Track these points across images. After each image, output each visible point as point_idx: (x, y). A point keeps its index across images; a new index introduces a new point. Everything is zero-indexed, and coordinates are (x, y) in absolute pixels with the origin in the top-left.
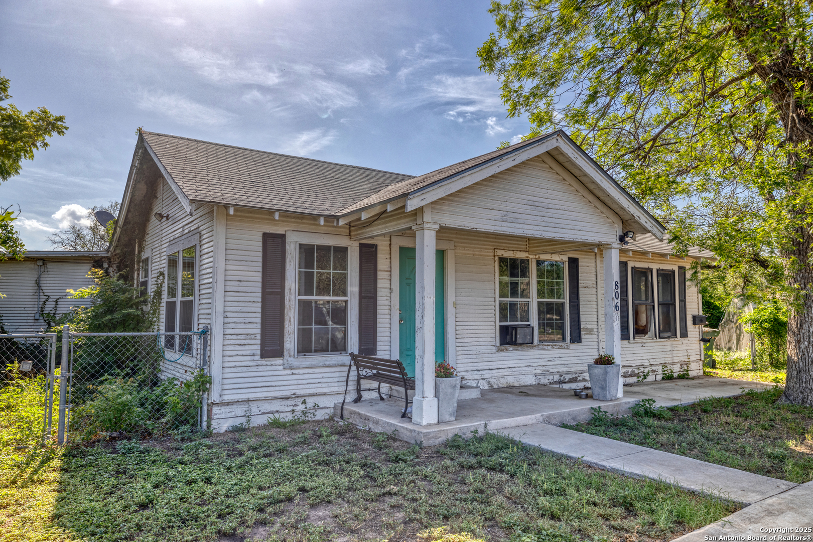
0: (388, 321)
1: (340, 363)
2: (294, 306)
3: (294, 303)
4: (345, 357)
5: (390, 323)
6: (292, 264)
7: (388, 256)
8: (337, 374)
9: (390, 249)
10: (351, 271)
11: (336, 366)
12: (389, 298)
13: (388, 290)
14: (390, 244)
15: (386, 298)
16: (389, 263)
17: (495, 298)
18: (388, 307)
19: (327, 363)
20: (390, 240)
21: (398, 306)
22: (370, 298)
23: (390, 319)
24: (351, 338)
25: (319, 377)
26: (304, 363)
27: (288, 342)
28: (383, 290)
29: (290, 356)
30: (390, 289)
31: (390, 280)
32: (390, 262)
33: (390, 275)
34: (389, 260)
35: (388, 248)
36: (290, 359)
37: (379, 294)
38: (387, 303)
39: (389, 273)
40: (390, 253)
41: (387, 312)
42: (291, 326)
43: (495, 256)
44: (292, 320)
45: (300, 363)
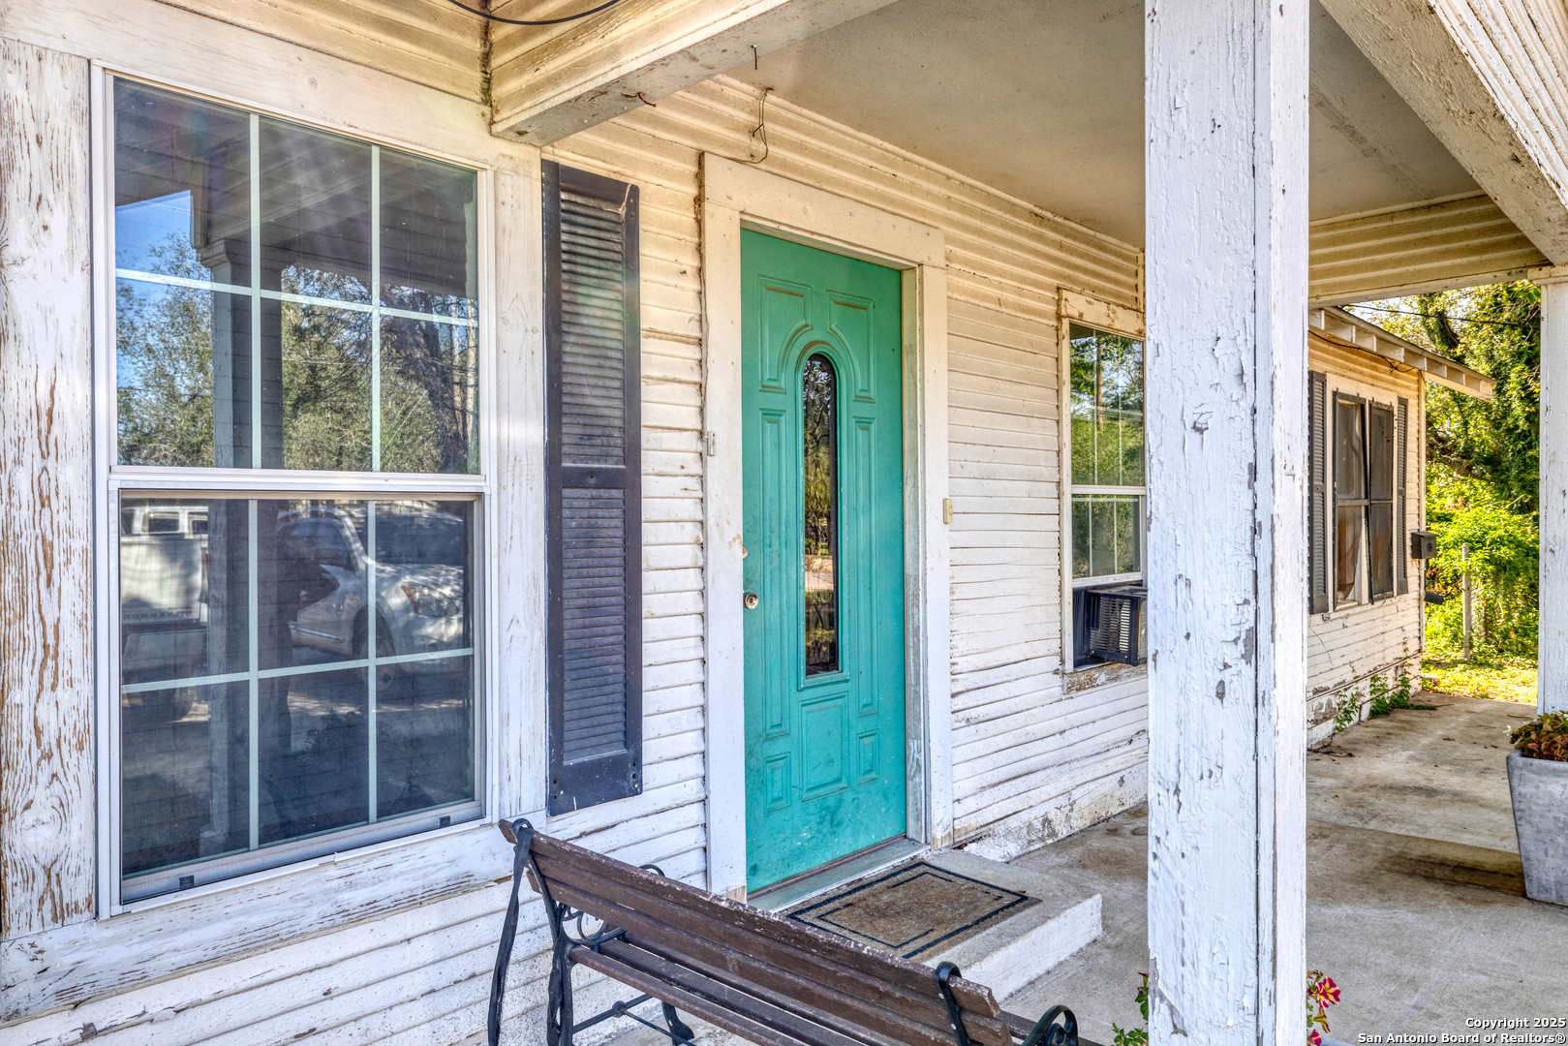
0: (691, 600)
1: (441, 877)
2: (79, 544)
3: (81, 520)
4: (469, 839)
5: (703, 616)
6: (58, 220)
7: (690, 262)
8: (426, 949)
9: (699, 222)
10: (501, 318)
11: (413, 901)
12: (693, 483)
13: (690, 441)
14: (699, 200)
15: (679, 482)
16: (692, 297)
17: (1059, 484)
18: (691, 531)
19: (356, 898)
20: (700, 179)
21: (736, 528)
22: (608, 480)
23: (703, 593)
24: (505, 719)
25: (305, 996)
26: (181, 940)
27: (43, 810)
28: (669, 439)
29: (60, 914)
30: (701, 433)
31: (701, 388)
32: (701, 294)
33: (701, 363)
34: (691, 284)
35: (688, 218)
36: (54, 939)
37: (650, 461)
38: (689, 508)
39: (693, 352)
40: (700, 248)
41: (688, 554)
42: (63, 694)
43: (1059, 317)
44: (72, 644)
45: (150, 947)
